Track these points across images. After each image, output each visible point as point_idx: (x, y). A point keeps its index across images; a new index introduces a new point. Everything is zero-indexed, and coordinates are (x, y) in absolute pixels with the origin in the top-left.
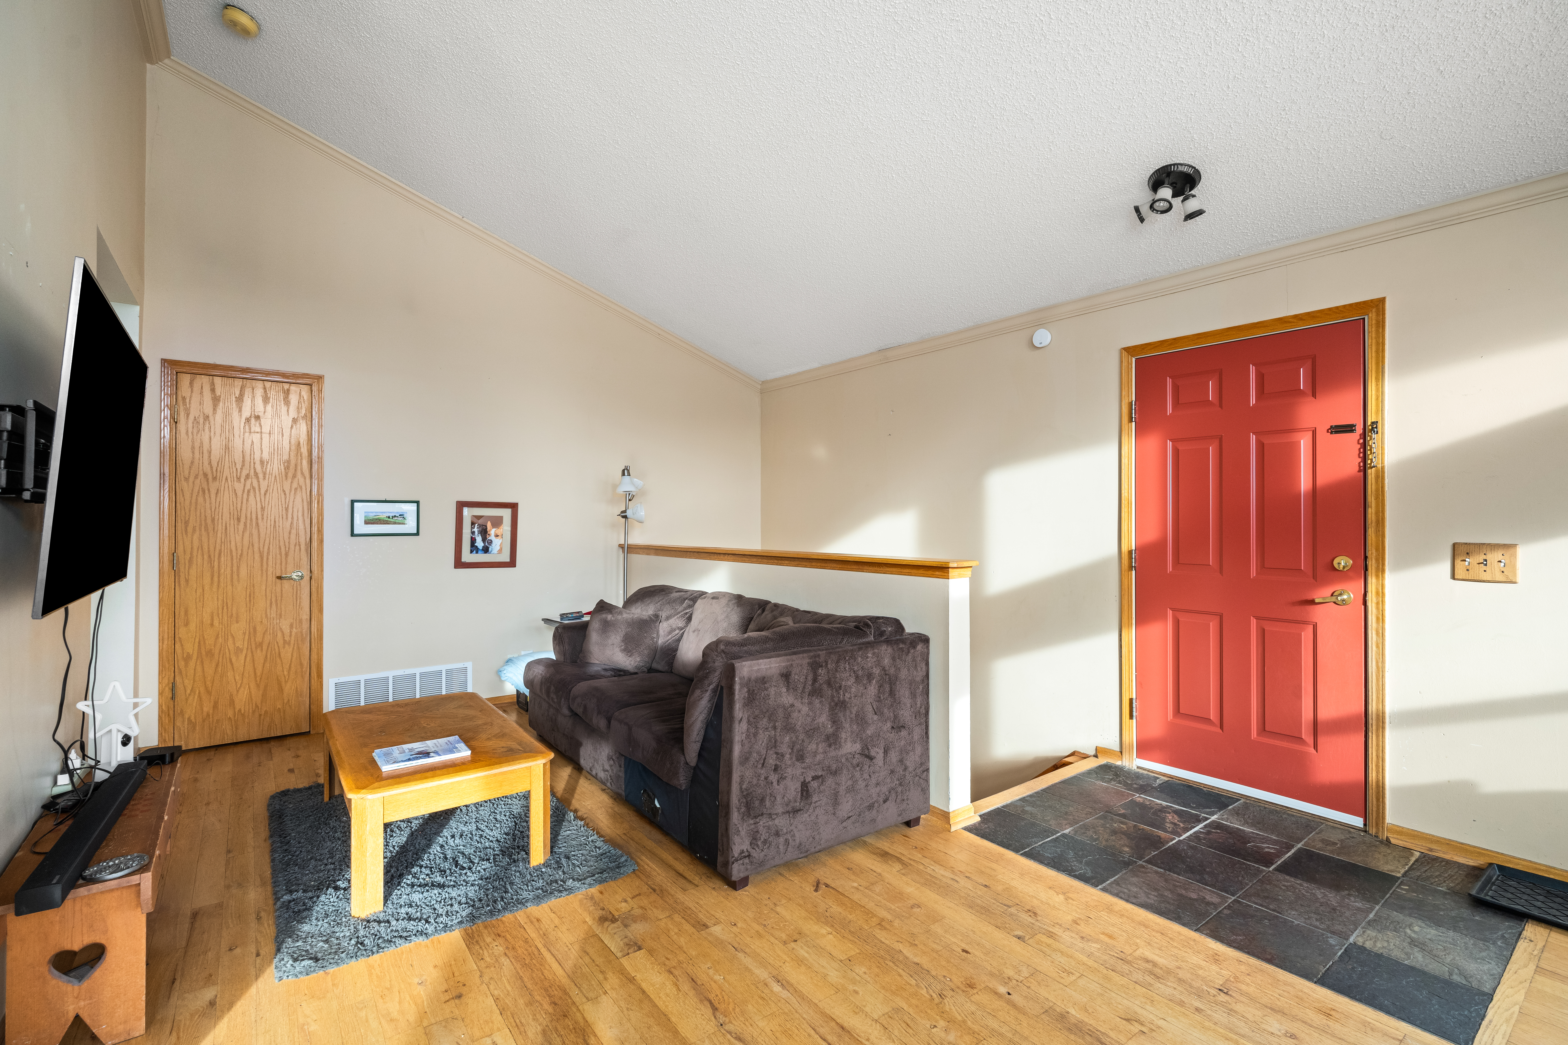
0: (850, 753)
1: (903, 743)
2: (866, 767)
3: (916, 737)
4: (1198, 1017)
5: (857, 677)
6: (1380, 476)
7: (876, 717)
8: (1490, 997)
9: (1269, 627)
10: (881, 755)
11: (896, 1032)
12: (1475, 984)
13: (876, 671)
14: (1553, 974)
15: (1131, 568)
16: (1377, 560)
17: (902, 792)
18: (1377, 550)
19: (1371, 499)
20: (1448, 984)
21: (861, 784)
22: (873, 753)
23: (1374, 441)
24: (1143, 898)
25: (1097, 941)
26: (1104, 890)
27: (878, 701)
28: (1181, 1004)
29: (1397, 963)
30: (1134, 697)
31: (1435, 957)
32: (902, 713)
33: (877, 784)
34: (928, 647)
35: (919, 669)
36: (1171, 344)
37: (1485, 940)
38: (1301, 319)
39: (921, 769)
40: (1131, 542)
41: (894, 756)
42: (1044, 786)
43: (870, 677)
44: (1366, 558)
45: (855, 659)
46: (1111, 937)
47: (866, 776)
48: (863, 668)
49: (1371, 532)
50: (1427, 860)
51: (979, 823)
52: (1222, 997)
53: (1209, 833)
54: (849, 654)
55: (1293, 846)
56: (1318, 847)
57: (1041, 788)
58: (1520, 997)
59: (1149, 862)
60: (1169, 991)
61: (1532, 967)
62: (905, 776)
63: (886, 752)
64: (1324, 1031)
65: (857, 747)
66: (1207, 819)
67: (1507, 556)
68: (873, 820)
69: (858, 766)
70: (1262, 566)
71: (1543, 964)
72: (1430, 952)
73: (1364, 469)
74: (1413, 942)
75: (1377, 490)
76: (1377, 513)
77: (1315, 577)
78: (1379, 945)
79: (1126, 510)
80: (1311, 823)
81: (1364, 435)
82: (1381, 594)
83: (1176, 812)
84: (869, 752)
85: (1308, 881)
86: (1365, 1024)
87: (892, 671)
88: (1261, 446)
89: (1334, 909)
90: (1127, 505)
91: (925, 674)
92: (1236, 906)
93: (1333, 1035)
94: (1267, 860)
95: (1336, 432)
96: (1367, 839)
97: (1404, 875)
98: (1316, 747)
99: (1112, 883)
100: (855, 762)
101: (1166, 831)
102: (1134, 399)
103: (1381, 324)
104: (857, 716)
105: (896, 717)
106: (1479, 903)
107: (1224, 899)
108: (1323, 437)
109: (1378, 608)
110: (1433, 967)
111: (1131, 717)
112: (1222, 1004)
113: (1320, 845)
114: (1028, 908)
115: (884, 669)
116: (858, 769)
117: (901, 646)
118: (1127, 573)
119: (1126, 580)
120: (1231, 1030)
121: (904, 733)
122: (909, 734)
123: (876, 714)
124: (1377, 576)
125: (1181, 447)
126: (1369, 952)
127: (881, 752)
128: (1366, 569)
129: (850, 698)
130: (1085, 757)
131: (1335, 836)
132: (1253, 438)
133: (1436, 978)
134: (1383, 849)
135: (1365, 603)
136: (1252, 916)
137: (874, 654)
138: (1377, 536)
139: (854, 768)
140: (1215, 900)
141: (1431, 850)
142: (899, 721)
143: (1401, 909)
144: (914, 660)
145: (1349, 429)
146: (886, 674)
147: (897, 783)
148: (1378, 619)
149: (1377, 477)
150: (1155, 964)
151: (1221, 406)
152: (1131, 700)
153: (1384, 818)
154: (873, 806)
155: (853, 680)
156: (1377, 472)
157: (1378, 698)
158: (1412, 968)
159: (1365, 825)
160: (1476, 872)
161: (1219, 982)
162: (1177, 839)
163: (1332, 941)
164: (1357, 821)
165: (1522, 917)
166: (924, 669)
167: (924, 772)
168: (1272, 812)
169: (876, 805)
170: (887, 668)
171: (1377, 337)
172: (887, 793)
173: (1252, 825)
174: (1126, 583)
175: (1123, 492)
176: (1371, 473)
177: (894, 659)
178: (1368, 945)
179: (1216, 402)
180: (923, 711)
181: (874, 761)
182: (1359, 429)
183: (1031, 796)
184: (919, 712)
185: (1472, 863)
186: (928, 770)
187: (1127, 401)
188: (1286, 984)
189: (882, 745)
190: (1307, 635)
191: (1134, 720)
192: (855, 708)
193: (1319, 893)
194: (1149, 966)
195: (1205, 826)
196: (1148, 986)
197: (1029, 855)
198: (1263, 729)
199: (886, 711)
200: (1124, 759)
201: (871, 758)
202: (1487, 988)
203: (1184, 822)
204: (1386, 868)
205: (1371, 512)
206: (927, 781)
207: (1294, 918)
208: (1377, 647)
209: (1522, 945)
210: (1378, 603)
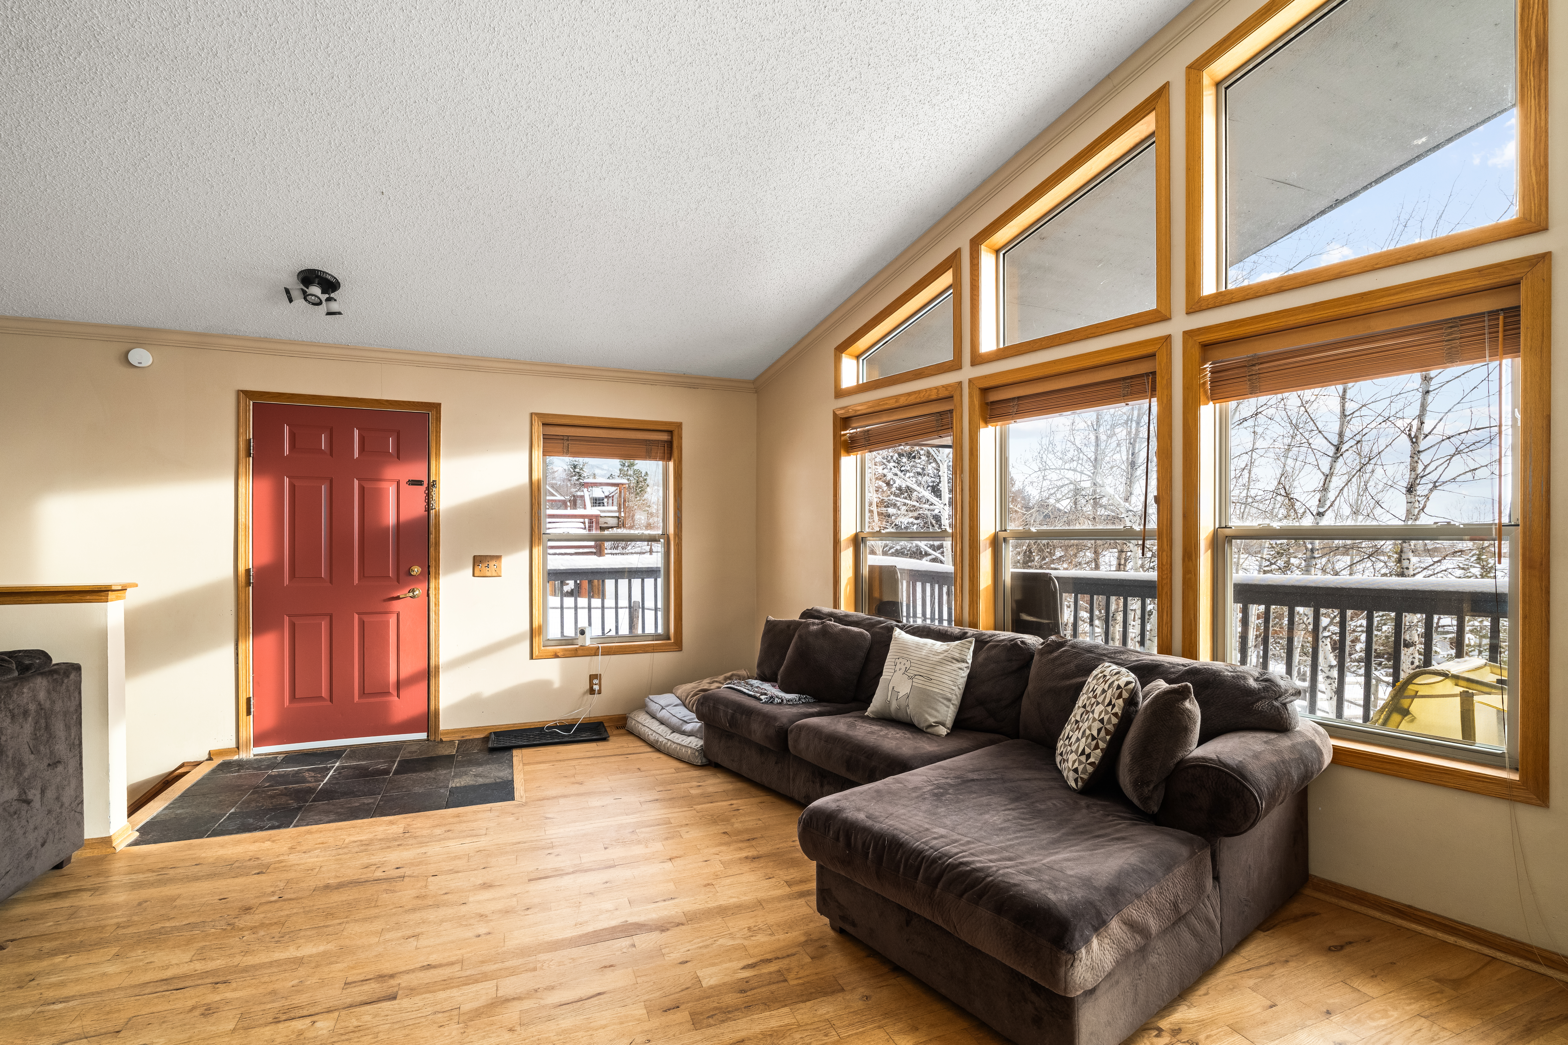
0: (7, 802)
1: (59, 779)
2: (24, 813)
3: (71, 771)
4: (401, 848)
5: (13, 717)
6: (437, 516)
7: (32, 757)
8: (513, 781)
9: (366, 618)
10: (39, 796)
11: (215, 955)
12: (505, 779)
13: (32, 707)
14: (529, 764)
15: (248, 583)
16: (435, 568)
17: (59, 831)
18: (435, 561)
19: (432, 529)
20: (496, 783)
21: (19, 832)
22: (30, 797)
23: (434, 493)
24: (327, 819)
25: (316, 849)
26: (295, 826)
27: (34, 739)
28: (389, 847)
29: (473, 786)
30: (251, 695)
31: (486, 777)
32: (57, 747)
33: (36, 828)
34: (80, 675)
35: (72, 698)
36: (288, 398)
37: (501, 763)
38: (391, 404)
39: (76, 802)
40: (247, 562)
41: (50, 794)
42: (179, 793)
43: (26, 713)
44: (429, 567)
45: (11, 697)
46: (322, 843)
47: (24, 822)
48: (19, 706)
49: (432, 550)
50: (462, 743)
51: (139, 837)
52: (407, 835)
53: (340, 773)
54: (5, 692)
55: (395, 761)
56: (408, 756)
57: (177, 796)
58: (522, 776)
59: (313, 801)
60: (378, 846)
61: (521, 764)
62: (61, 813)
63: (43, 792)
64: (460, 822)
65: (14, 793)
66: (333, 767)
67: (498, 562)
68: (33, 868)
69: (15, 813)
70: (362, 575)
71: (524, 762)
72: (484, 776)
73: (428, 509)
74: (475, 776)
75: (436, 524)
76: (435, 538)
77: (398, 581)
78: (462, 783)
79: (243, 533)
80: (398, 746)
81: (428, 488)
82: (437, 589)
83: (308, 770)
84: (26, 796)
85: (414, 772)
86: (474, 812)
87: (47, 705)
88: (362, 490)
89: (434, 778)
90: (244, 529)
91: (78, 703)
92: (385, 798)
93: (465, 822)
94: (386, 772)
95: (412, 484)
96: (430, 743)
97: (457, 752)
98: (398, 696)
99: (297, 821)
100: (12, 810)
101: (311, 782)
102: (251, 437)
103: (438, 419)
104: (13, 759)
105: (52, 752)
106: (493, 750)
107: (376, 799)
108: (404, 486)
109: (435, 598)
110: (487, 781)
111: (249, 713)
112: (409, 837)
113: (409, 755)
114: (249, 858)
115: (40, 704)
116: (15, 817)
117: (55, 676)
118: (243, 589)
119: (243, 595)
120: (421, 843)
121: (60, 768)
122: (65, 768)
123: (32, 753)
124: (435, 578)
125: (297, 483)
126: (460, 787)
127: (38, 792)
128: (429, 573)
129: (6, 741)
130: (198, 764)
131: (414, 748)
132: (356, 482)
133: (491, 784)
134: (440, 745)
135: (428, 595)
136: (397, 799)
137: (30, 688)
138: (435, 552)
139: (11, 816)
140: (372, 801)
141: (463, 737)
142: (55, 757)
143: (463, 766)
144: (68, 690)
145: (419, 483)
146: (42, 709)
147: (55, 822)
148: (435, 604)
149: (436, 515)
150: (361, 841)
151: (331, 454)
152: (248, 700)
153: (439, 728)
154: (31, 854)
155: (8, 720)
156: (436, 512)
157: (435, 654)
158: (481, 785)
159: (428, 736)
160: (486, 739)
161: (401, 830)
162: (322, 784)
163: (442, 791)
164: (423, 736)
165: (510, 749)
166: (77, 698)
167: (78, 804)
168: (370, 749)
169: (34, 851)
170: (42, 702)
171: (436, 427)
172: (44, 836)
173: (364, 760)
174: (243, 598)
175: (240, 517)
176: (432, 512)
177: (49, 692)
178: (458, 785)
179: (328, 452)
180: (77, 742)
181: (31, 804)
182: (426, 485)
183: (171, 804)
184: (73, 744)
185: (482, 736)
186: (82, 802)
187: (244, 437)
188: (433, 815)
189: (39, 785)
190: (393, 620)
191: (252, 716)
192: (12, 751)
193: (423, 775)
194: (359, 843)
195: (335, 771)
196: (366, 850)
197: (215, 834)
198: (363, 693)
199: (42, 748)
200: (241, 753)
201: (28, 802)
202: (510, 778)
203: (319, 773)
204: (447, 753)
205: (432, 537)
206: (82, 813)
207: (418, 790)
208: (435, 622)
209: (515, 759)
210: (435, 595)
